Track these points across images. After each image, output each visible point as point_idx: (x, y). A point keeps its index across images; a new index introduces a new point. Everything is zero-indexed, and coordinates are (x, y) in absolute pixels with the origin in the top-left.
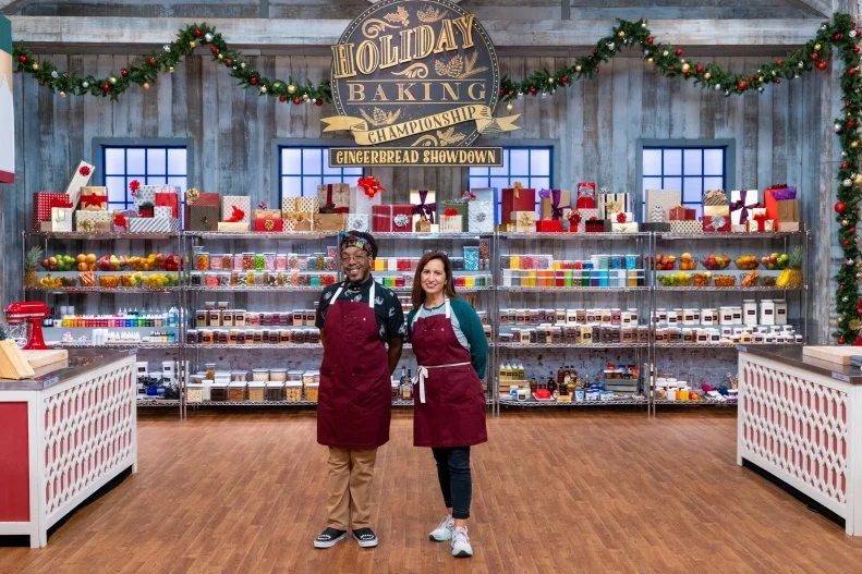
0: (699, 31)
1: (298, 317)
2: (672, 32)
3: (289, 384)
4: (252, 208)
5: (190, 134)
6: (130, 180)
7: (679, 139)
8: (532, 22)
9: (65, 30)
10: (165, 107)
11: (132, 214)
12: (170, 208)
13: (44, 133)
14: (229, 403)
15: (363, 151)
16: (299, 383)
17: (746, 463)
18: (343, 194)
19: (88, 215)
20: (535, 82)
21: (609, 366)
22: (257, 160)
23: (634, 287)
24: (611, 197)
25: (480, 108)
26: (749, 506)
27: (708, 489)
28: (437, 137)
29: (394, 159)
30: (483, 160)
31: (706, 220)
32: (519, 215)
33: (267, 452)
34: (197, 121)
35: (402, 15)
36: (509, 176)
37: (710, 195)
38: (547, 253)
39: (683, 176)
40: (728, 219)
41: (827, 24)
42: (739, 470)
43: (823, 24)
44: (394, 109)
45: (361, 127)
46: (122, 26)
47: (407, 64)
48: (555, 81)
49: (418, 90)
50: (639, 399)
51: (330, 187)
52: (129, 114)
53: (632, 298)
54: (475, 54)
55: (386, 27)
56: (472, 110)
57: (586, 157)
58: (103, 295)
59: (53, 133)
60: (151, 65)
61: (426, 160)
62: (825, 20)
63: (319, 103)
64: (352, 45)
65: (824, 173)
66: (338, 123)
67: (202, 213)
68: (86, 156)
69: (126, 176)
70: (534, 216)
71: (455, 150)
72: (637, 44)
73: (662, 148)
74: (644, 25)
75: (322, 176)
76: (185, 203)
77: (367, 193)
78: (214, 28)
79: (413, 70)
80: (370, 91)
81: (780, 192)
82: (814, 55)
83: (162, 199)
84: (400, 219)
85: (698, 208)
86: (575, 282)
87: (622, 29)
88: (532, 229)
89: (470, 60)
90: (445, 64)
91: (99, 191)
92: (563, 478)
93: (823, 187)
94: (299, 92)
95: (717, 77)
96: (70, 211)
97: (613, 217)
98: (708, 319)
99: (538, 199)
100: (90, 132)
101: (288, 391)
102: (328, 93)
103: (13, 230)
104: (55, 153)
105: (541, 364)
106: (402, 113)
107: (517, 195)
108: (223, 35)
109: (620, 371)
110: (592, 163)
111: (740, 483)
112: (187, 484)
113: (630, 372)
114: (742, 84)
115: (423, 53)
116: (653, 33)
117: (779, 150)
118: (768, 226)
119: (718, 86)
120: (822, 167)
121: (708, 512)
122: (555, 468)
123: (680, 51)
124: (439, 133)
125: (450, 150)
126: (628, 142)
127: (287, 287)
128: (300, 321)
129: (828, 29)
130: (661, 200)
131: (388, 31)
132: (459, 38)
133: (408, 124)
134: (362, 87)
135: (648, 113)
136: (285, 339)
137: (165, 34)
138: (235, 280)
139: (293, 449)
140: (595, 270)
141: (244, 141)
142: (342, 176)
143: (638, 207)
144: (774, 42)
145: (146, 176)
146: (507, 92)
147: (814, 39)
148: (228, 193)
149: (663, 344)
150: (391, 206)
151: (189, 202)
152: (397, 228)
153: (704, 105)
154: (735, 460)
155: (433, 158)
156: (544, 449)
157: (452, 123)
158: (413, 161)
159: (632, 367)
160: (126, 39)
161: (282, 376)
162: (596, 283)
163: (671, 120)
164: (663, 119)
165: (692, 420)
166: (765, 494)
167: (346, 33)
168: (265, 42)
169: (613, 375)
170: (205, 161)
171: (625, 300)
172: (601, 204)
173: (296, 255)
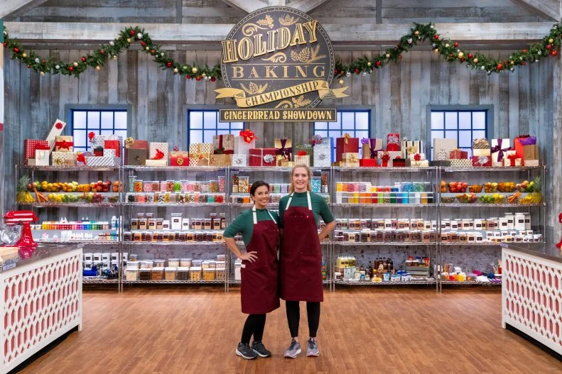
0: (469, 30)
1: (198, 224)
2: (451, 32)
3: (193, 269)
4: (169, 151)
5: (129, 102)
6: (89, 132)
7: (456, 105)
8: (356, 25)
9: (44, 31)
10: (113, 85)
11: (90, 154)
12: (114, 150)
13: (33, 101)
14: (151, 282)
15: (242, 111)
16: (199, 268)
17: (509, 327)
18: (229, 142)
19: (60, 154)
20: (358, 65)
21: (409, 257)
22: (173, 119)
23: (426, 204)
24: (410, 144)
25: (321, 82)
26: (514, 359)
27: (484, 347)
28: (292, 102)
29: (263, 116)
30: (323, 118)
31: (475, 159)
32: (348, 155)
33: (173, 317)
34: (134, 93)
35: (269, 21)
36: (341, 130)
37: (477, 142)
38: (367, 181)
39: (458, 130)
40: (490, 158)
41: (557, 25)
42: (503, 332)
43: (554, 26)
44: (263, 83)
45: (240, 95)
46: (83, 29)
47: (272, 53)
48: (372, 64)
49: (279, 71)
50: (430, 280)
51: (221, 136)
52: (89, 89)
53: (424, 211)
54: (318, 47)
55: (258, 29)
56: (316, 84)
57: (393, 117)
58: (70, 208)
59: (39, 101)
60: (102, 54)
61: (285, 117)
62: (556, 23)
63: (213, 79)
64: (236, 41)
65: (556, 126)
66: (226, 92)
67: (135, 154)
68: (60, 116)
69: (87, 129)
70: (358, 156)
71: (304, 111)
72: (427, 39)
73: (444, 111)
74: (432, 27)
75: (217, 130)
76: (125, 147)
77: (246, 140)
78: (143, 30)
79: (276, 57)
80: (248, 72)
81: (525, 140)
82: (549, 46)
83: (109, 144)
84: (267, 158)
85: (469, 151)
86: (385, 201)
87: (417, 29)
88: (357, 165)
89: (314, 50)
90: (298, 53)
91: (68, 139)
92: (379, 337)
93: (555, 136)
94: (200, 72)
95: (482, 61)
96: (48, 152)
97: (412, 156)
98: (478, 226)
99: (361, 145)
100: (63, 101)
101: (192, 274)
102: (219, 72)
103: (11, 164)
104: (40, 114)
105: (363, 256)
106: (268, 86)
107: (347, 142)
108: (149, 35)
109: (417, 261)
110: (397, 121)
111: (506, 341)
112: (114, 339)
113: (423, 261)
114: (500, 65)
115: (282, 46)
116: (438, 33)
117: (523, 112)
118: (518, 162)
119: (483, 67)
120: (555, 122)
121: (485, 364)
122: (374, 330)
123: (457, 44)
124: (293, 99)
125: (301, 111)
126: (421, 107)
127: (192, 203)
128: (200, 227)
129: (558, 28)
130: (443, 145)
131: (260, 32)
132: (307, 35)
133: (272, 93)
134: (242, 69)
135: (435, 88)
136: (190, 238)
137: (111, 34)
138: (157, 199)
139: (192, 314)
140: (399, 192)
141: (165, 107)
142: (230, 130)
143: (428, 150)
144: (521, 38)
145: (100, 129)
146: (339, 72)
147: (548, 36)
148: (154, 141)
149: (447, 243)
150: (262, 149)
151: (127, 147)
152: (265, 164)
153: (472, 83)
154: (501, 324)
155: (289, 116)
156: (366, 315)
157: (302, 92)
158: (276, 118)
159: (426, 258)
160: (85, 37)
161: (188, 263)
162: (400, 201)
163: (450, 92)
164: (445, 92)
165: (467, 295)
166: (524, 350)
167: (232, 33)
168: (177, 39)
169: (413, 264)
170: (139, 119)
171: (420, 212)
172: (404, 148)
173: (199, 182)
